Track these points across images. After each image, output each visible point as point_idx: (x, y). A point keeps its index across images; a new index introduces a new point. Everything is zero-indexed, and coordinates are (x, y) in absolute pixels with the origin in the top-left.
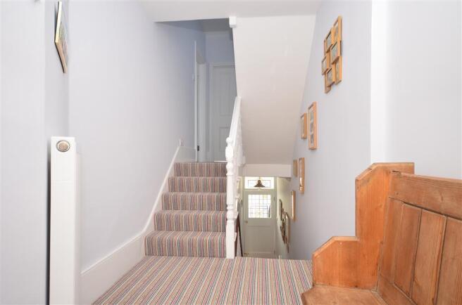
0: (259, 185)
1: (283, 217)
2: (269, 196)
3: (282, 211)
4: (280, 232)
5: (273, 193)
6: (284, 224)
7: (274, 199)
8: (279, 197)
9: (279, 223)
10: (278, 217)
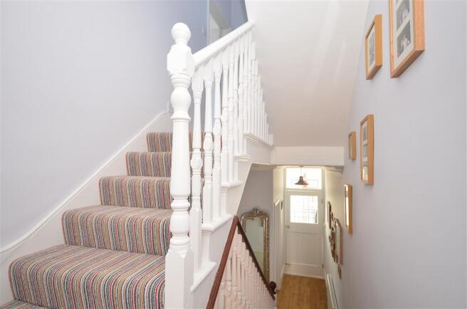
0: (301, 182)
1: (332, 225)
2: (316, 198)
3: (331, 216)
4: (328, 244)
5: (321, 194)
6: (333, 235)
7: (322, 201)
8: (328, 198)
9: (328, 232)
10: (327, 223)
